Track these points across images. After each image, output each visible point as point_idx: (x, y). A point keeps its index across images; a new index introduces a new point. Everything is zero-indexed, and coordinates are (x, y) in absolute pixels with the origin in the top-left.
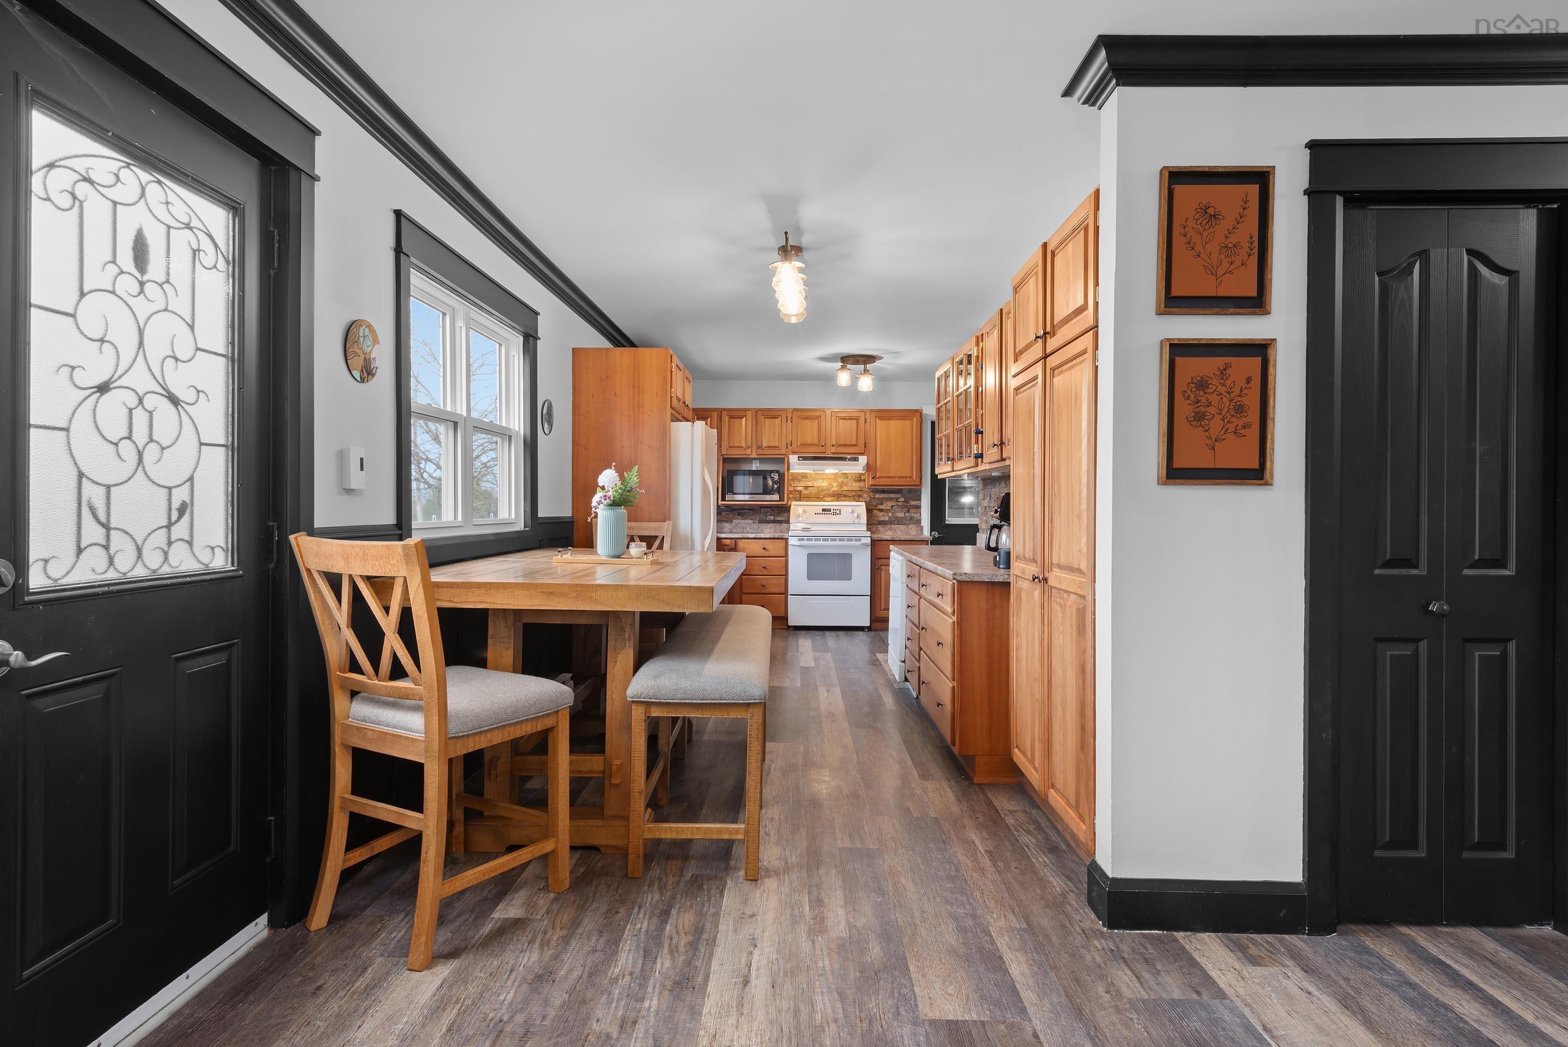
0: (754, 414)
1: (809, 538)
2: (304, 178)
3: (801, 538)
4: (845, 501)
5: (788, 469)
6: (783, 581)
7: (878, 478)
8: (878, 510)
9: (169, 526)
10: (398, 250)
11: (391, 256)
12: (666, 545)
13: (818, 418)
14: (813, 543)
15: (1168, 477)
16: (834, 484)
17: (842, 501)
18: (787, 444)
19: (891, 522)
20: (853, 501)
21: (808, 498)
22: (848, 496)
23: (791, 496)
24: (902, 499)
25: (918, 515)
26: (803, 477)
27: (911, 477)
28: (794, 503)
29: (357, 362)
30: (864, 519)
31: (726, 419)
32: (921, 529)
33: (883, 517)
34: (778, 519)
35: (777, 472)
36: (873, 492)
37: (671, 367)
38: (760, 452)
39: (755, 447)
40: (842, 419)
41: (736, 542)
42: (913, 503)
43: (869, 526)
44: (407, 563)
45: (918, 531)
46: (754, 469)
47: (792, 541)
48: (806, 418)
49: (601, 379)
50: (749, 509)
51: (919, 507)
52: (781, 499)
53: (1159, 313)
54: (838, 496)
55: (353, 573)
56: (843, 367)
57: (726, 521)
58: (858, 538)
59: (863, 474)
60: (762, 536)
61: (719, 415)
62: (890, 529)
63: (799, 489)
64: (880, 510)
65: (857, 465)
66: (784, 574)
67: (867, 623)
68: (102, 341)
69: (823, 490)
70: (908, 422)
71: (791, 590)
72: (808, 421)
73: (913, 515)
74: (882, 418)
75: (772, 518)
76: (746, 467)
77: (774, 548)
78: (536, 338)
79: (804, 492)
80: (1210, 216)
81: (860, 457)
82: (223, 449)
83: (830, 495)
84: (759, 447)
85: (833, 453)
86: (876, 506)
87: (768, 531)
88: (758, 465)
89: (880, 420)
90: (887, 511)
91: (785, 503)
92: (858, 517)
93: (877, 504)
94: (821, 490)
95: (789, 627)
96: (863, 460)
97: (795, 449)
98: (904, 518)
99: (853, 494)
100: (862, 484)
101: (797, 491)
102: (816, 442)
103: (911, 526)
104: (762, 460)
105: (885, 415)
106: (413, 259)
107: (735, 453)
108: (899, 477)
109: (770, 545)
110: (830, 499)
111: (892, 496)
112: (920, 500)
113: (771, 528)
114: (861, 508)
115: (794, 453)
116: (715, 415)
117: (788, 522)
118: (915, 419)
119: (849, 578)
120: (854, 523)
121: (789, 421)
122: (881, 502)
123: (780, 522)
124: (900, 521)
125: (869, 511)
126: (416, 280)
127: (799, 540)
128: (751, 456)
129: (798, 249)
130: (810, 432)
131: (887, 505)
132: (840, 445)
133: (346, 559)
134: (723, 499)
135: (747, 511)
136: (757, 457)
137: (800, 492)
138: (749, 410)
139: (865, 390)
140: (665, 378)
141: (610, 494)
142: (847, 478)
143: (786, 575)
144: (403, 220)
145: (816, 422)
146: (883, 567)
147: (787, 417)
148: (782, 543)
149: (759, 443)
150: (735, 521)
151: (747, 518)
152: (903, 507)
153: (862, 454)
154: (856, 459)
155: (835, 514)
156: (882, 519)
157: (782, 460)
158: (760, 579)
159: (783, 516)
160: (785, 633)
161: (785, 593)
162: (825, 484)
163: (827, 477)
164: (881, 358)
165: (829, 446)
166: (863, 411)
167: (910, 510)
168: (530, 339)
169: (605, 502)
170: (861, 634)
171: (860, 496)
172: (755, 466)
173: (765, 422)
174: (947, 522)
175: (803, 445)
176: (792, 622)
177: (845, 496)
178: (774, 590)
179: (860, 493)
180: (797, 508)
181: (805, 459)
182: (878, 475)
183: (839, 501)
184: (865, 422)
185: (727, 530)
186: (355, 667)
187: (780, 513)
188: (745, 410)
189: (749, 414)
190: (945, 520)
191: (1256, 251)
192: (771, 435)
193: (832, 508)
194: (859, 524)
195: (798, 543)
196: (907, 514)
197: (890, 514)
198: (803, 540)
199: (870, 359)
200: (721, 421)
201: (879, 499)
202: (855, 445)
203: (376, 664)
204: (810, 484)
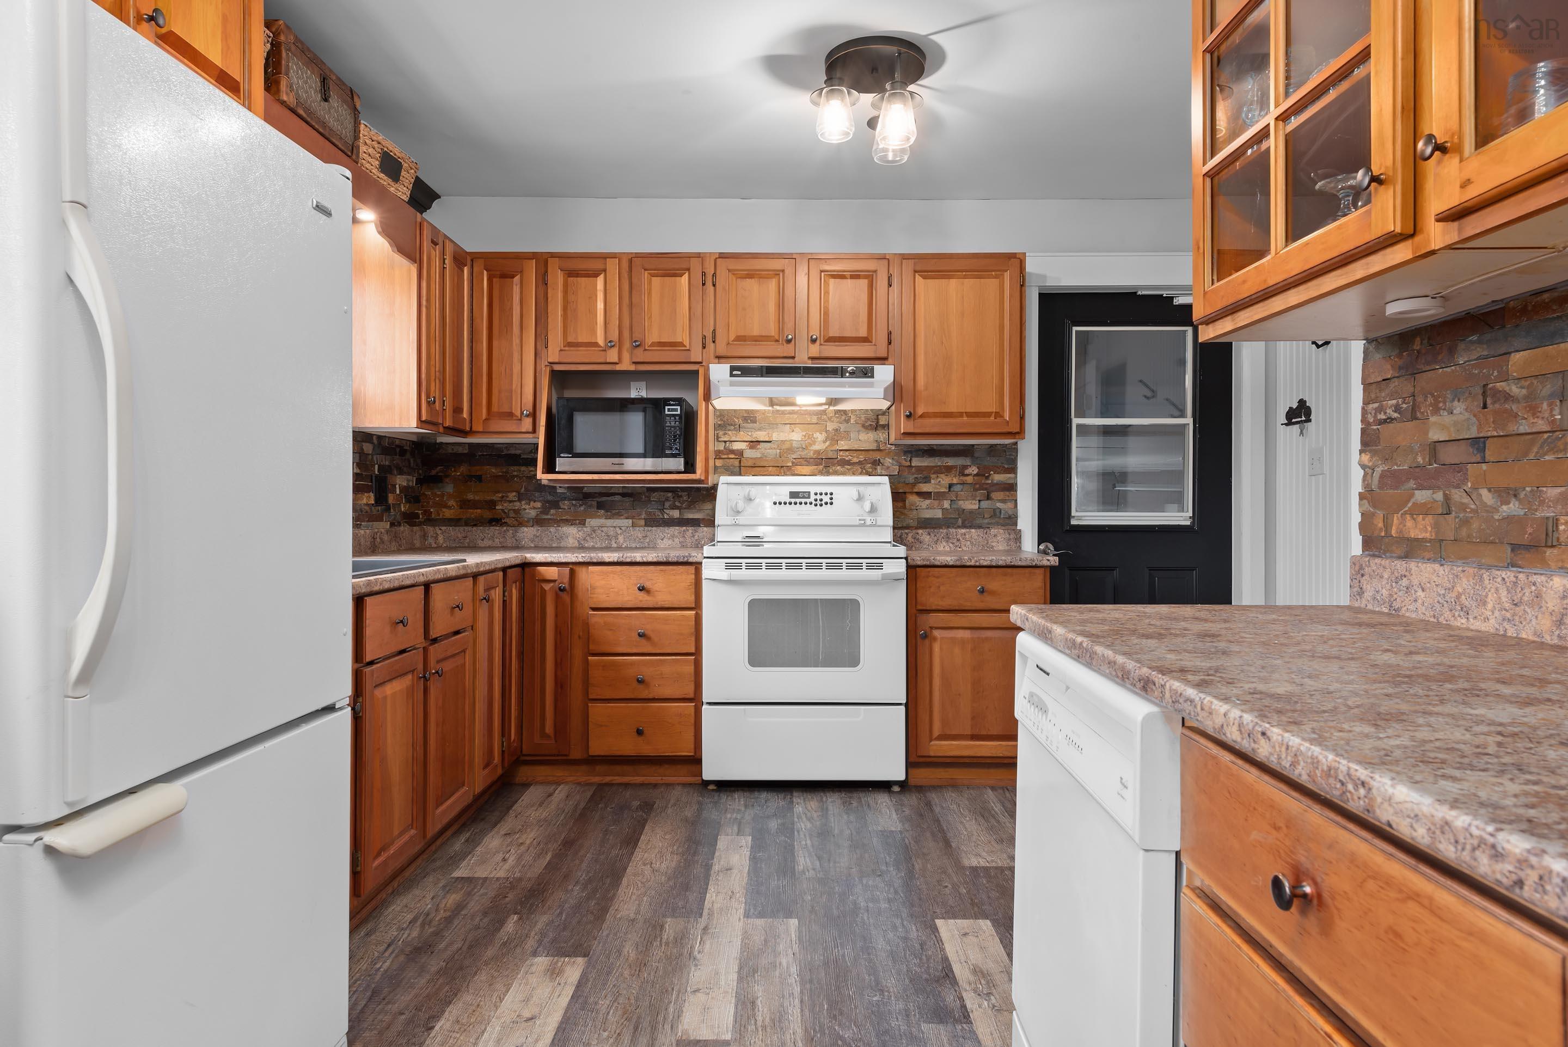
0: (625, 265)
1: (754, 562)
3: (732, 563)
4: (843, 474)
5: (707, 397)
6: (690, 669)
7: (921, 416)
8: (920, 494)
13: (778, 273)
14: (764, 574)
16: (817, 435)
17: (836, 473)
18: (704, 337)
19: (946, 522)
20: (861, 474)
21: (757, 468)
22: (849, 463)
23: (717, 462)
24: (974, 470)
25: (1010, 505)
26: (745, 419)
27: (998, 415)
28: (724, 479)
30: (887, 516)
31: (557, 278)
32: (1018, 537)
33: (928, 510)
34: (690, 516)
35: (679, 401)
36: (906, 453)
38: (640, 355)
39: (627, 345)
40: (834, 277)
41: (572, 573)
42: (998, 478)
43: (900, 533)
45: (1012, 543)
46: (628, 397)
47: (711, 570)
48: (750, 275)
50: (624, 495)
51: (1011, 488)
52: (690, 467)
54: (827, 463)
57: (570, 522)
58: (875, 563)
59: (884, 413)
60: (646, 556)
61: (540, 268)
62: (947, 538)
63: (733, 446)
64: (921, 494)
65: (870, 388)
66: (693, 650)
67: (897, 772)
69: (791, 450)
70: (992, 284)
71: (708, 694)
72: (749, 283)
73: (999, 505)
74: (927, 274)
75: (676, 514)
77: (669, 587)
79: (749, 454)
81: (878, 368)
83: (807, 461)
84: (637, 345)
85: (812, 358)
86: (914, 485)
87: (662, 544)
88: (640, 387)
89: (925, 278)
90: (939, 496)
91: (699, 474)
92: (873, 510)
93: (917, 481)
94: (787, 449)
95: (705, 785)
96: (884, 374)
97: (722, 349)
98: (979, 513)
99: (862, 458)
100: (881, 435)
101: (733, 452)
102: (772, 331)
103: (993, 531)
105: (935, 266)
107: (580, 360)
108: (969, 415)
109: (658, 580)
110: (807, 469)
111: (951, 461)
112: (1013, 470)
113: (673, 537)
114: (880, 489)
115: (720, 358)
116: (531, 269)
117: (709, 523)
118: (1007, 275)
119: (853, 661)
120: (864, 525)
121: (709, 283)
122: (926, 474)
123: (695, 523)
124: (969, 521)
125: (898, 497)
127: (729, 567)
128: (618, 368)
130: (757, 307)
131: (938, 484)
132: (831, 340)
134: (551, 469)
135: (618, 498)
136: (632, 368)
137: (740, 453)
138: (613, 256)
142: (847, 421)
143: (697, 653)
145: (772, 284)
146: (936, 633)
147: (704, 274)
148: (686, 575)
149: (637, 336)
150: (592, 522)
151: (618, 515)
152: (976, 487)
153: (883, 360)
154: (867, 373)
155: (819, 503)
156: (928, 514)
157: (693, 375)
158: (632, 664)
159: (700, 510)
160: (696, 797)
161: (696, 699)
162: (796, 436)
163: (801, 418)
165: (802, 342)
166: (882, 257)
167: (993, 495)
170: (883, 800)
171: (876, 463)
172: (632, 390)
173: (650, 283)
174: (1073, 522)
175: (740, 339)
176: (712, 770)
177: (844, 463)
178: (667, 692)
179: (877, 456)
180: (732, 491)
181: (746, 372)
182: (920, 411)
183: (828, 474)
184: (890, 284)
185: (571, 542)
187: (692, 503)
188: (604, 257)
189: (612, 265)
190: (1069, 516)
192: (667, 315)
193: (812, 490)
194: (875, 526)
195: (725, 575)
196: (985, 504)
197: (946, 504)
198: (740, 565)
200: (545, 284)
201: (920, 469)
202: (866, 340)
204: (761, 435)
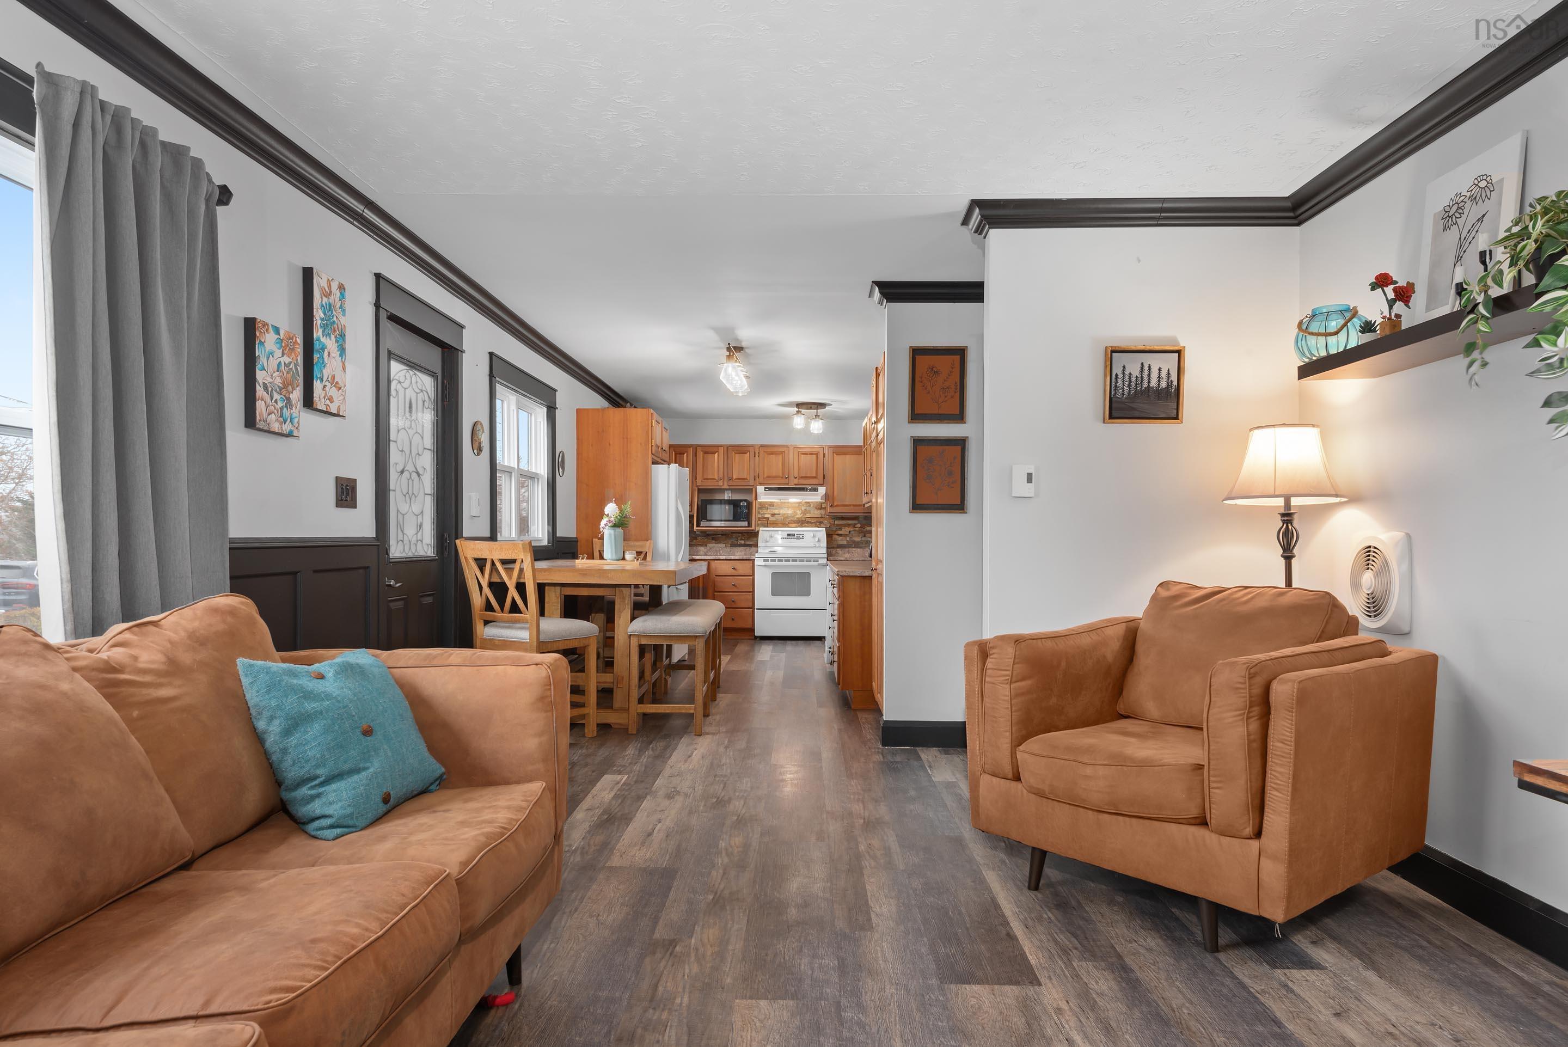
0: (725, 449)
1: (773, 559)
2: (460, 352)
3: (766, 560)
4: (808, 527)
5: (756, 499)
6: (751, 597)
7: (836, 506)
8: (838, 535)
9: (417, 534)
10: (491, 376)
11: (487, 378)
12: (648, 558)
13: (782, 453)
14: (777, 563)
15: (913, 509)
16: (798, 512)
17: (805, 527)
18: (755, 476)
19: (848, 546)
20: (815, 527)
21: (775, 524)
22: (810, 523)
23: (759, 522)
24: (859, 525)
26: (770, 505)
28: (762, 529)
29: (476, 445)
30: (824, 544)
31: (700, 454)
33: (841, 541)
34: (748, 543)
35: (746, 501)
36: (832, 519)
37: (652, 423)
38: (731, 483)
39: (726, 479)
40: (803, 454)
41: (709, 563)
42: (868, 528)
43: (829, 550)
44: (524, 552)
46: (726, 499)
47: (758, 562)
48: (772, 453)
49: (598, 432)
50: (722, 535)
52: (749, 525)
53: (909, 423)
54: (802, 523)
55: (494, 558)
56: (798, 412)
57: (701, 545)
58: (816, 559)
59: (823, 503)
60: (732, 557)
61: (694, 451)
62: (848, 552)
63: (766, 516)
65: (817, 495)
66: (752, 590)
68: (402, 451)
69: (787, 517)
70: (861, 457)
71: (757, 605)
72: (774, 456)
73: (868, 539)
74: (838, 453)
75: (742, 542)
76: (718, 497)
77: (743, 568)
78: (555, 408)
79: (771, 519)
80: (934, 372)
81: (820, 488)
82: (430, 496)
83: (794, 522)
84: (730, 479)
85: (795, 484)
86: (836, 531)
87: (739, 553)
88: (730, 495)
89: (837, 455)
90: (845, 535)
91: (753, 528)
92: (819, 541)
93: (837, 530)
94: (786, 517)
95: (756, 637)
96: (822, 490)
97: (761, 481)
98: (861, 542)
99: (815, 521)
100: (823, 512)
101: (765, 518)
102: (780, 474)
103: (866, 550)
104: (734, 491)
105: (840, 450)
106: (497, 379)
107: (709, 485)
108: (854, 505)
109: (740, 566)
110: (794, 525)
111: (850, 522)
113: (741, 551)
114: (821, 533)
115: (761, 484)
116: (691, 450)
117: (756, 546)
119: (808, 594)
120: (813, 547)
121: (757, 456)
122: (840, 527)
123: (750, 546)
124: (857, 545)
125: (829, 536)
126: (499, 388)
127: (764, 561)
128: (723, 487)
129: (739, 349)
130: (774, 466)
131: (845, 531)
132: (802, 477)
133: (490, 551)
134: (698, 525)
135: (720, 536)
136: (728, 487)
137: (768, 518)
138: (721, 446)
139: (816, 432)
140: (647, 433)
141: (612, 519)
142: (810, 506)
143: (753, 592)
144: (494, 357)
145: (780, 457)
147: (754, 452)
148: (749, 564)
149: (730, 476)
150: (710, 545)
151: (720, 543)
152: (860, 532)
153: (821, 485)
154: (816, 490)
155: (798, 538)
156: (841, 543)
157: (751, 490)
158: (728, 595)
159: (752, 541)
160: (753, 642)
161: (753, 608)
162: (790, 512)
163: (791, 506)
164: (830, 405)
165: (792, 478)
166: (819, 448)
167: (866, 535)
168: (551, 410)
169: (610, 525)
170: (817, 643)
171: (821, 523)
172: (727, 496)
173: (735, 456)
175: (768, 477)
176: (758, 633)
177: (808, 522)
178: (742, 605)
179: (821, 520)
180: (764, 533)
181: (770, 489)
182: (835, 504)
183: (802, 527)
184: (824, 457)
186: (489, 607)
187: (749, 538)
188: (718, 446)
189: (721, 450)
191: (958, 390)
192: (741, 468)
193: (796, 533)
194: (818, 547)
195: (763, 564)
196: (863, 539)
197: (848, 539)
198: (768, 561)
199: (822, 405)
200: (696, 456)
201: (838, 525)
202: (815, 478)
203: (502, 606)
204: (776, 512)
